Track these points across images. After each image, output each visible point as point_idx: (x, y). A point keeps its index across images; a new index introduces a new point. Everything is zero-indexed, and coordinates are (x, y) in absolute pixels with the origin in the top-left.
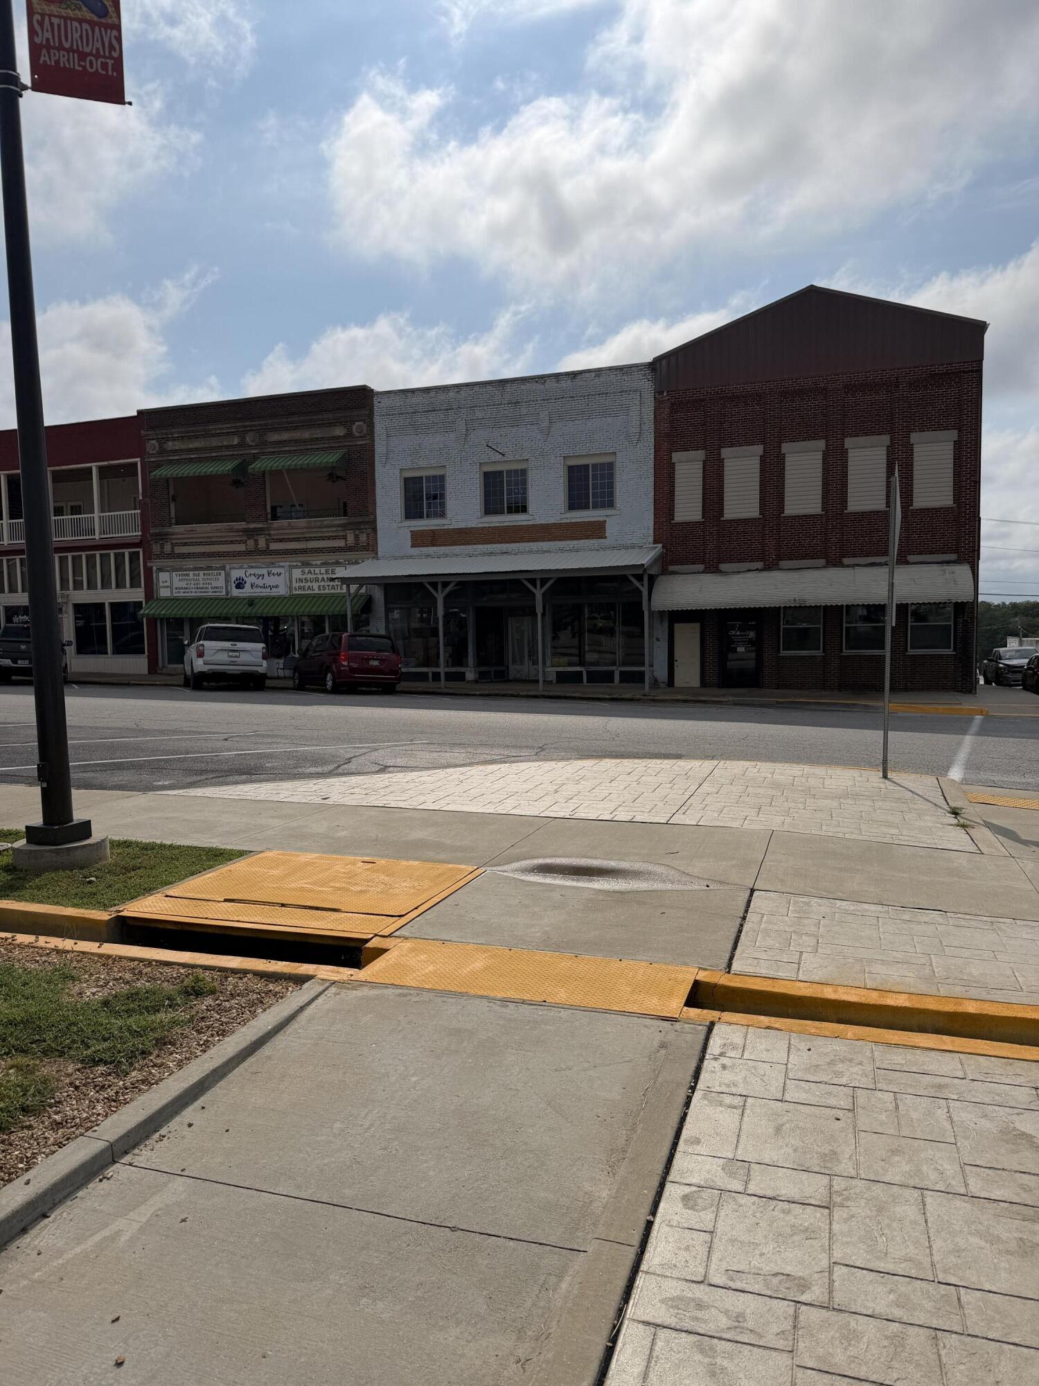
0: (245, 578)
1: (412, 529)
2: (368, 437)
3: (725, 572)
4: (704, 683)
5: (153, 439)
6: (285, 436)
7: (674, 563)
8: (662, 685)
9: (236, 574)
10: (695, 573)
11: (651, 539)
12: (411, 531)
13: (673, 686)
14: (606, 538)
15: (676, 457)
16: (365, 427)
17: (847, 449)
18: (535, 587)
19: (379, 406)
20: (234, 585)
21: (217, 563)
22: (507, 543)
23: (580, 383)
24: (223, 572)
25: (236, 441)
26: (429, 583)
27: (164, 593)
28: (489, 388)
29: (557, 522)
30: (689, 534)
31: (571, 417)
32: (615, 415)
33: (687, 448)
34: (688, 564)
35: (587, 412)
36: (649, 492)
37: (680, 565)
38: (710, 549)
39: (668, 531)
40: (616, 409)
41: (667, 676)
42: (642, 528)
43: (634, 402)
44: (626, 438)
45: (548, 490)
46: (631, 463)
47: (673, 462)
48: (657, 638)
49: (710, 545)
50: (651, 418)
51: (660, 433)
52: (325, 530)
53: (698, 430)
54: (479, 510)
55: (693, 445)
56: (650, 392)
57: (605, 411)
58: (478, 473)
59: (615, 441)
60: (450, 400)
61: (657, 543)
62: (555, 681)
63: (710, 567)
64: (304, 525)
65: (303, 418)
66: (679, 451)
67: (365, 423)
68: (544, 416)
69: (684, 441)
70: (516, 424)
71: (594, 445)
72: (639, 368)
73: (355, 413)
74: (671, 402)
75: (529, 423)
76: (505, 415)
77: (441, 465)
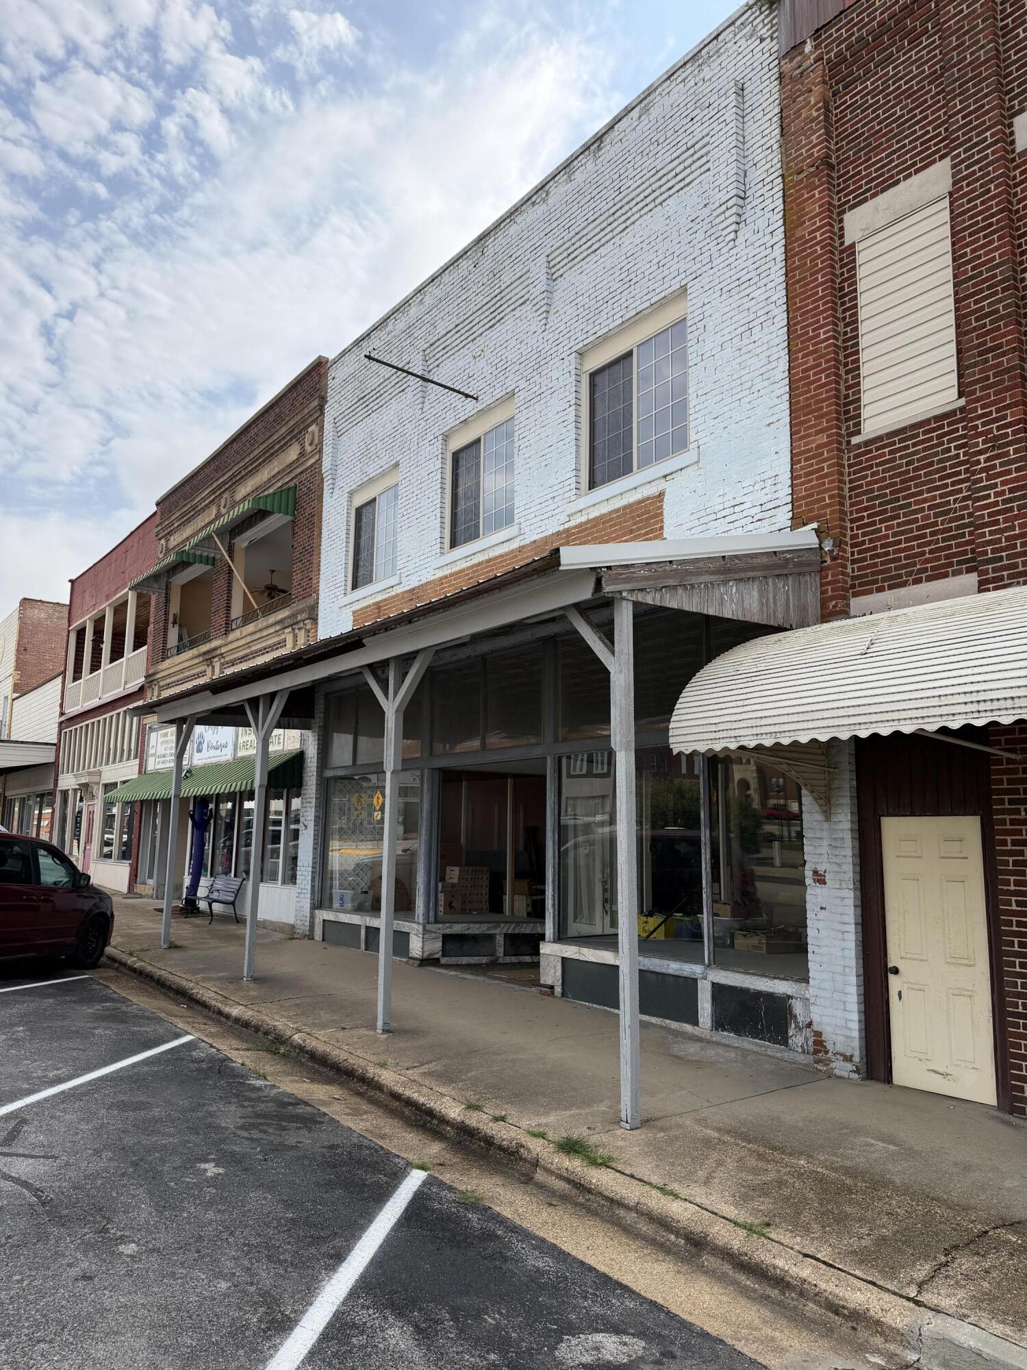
1: (355, 607)
2: (317, 449)
5: (163, 537)
6: (250, 485)
7: (865, 586)
8: (842, 1068)
11: (784, 518)
12: (353, 613)
13: (888, 1078)
15: (857, 221)
16: (316, 431)
19: (335, 382)
23: (610, 153)
25: (214, 513)
27: (149, 765)
29: (561, 528)
30: (916, 469)
31: (589, 243)
32: (682, 184)
33: (892, 177)
34: (918, 581)
35: (619, 213)
36: (774, 365)
37: (891, 587)
38: (996, 504)
39: (842, 474)
40: (681, 167)
41: (856, 1034)
42: (758, 487)
43: (721, 120)
44: (708, 234)
45: (546, 451)
46: (724, 297)
47: (847, 243)
48: (815, 872)
49: (994, 487)
50: (772, 141)
51: (800, 171)
52: (265, 633)
53: (925, 102)
54: (439, 540)
55: (912, 158)
56: (766, 70)
57: (658, 185)
58: (440, 457)
59: (683, 256)
60: (411, 324)
61: (804, 524)
62: (560, 989)
63: (1003, 578)
64: (252, 630)
65: (263, 447)
66: (865, 201)
67: (317, 425)
68: (538, 270)
69: (880, 160)
70: (497, 318)
71: (638, 290)
72: (738, 23)
73: (306, 411)
74: (829, 59)
75: (517, 303)
76: (478, 306)
77: (394, 461)
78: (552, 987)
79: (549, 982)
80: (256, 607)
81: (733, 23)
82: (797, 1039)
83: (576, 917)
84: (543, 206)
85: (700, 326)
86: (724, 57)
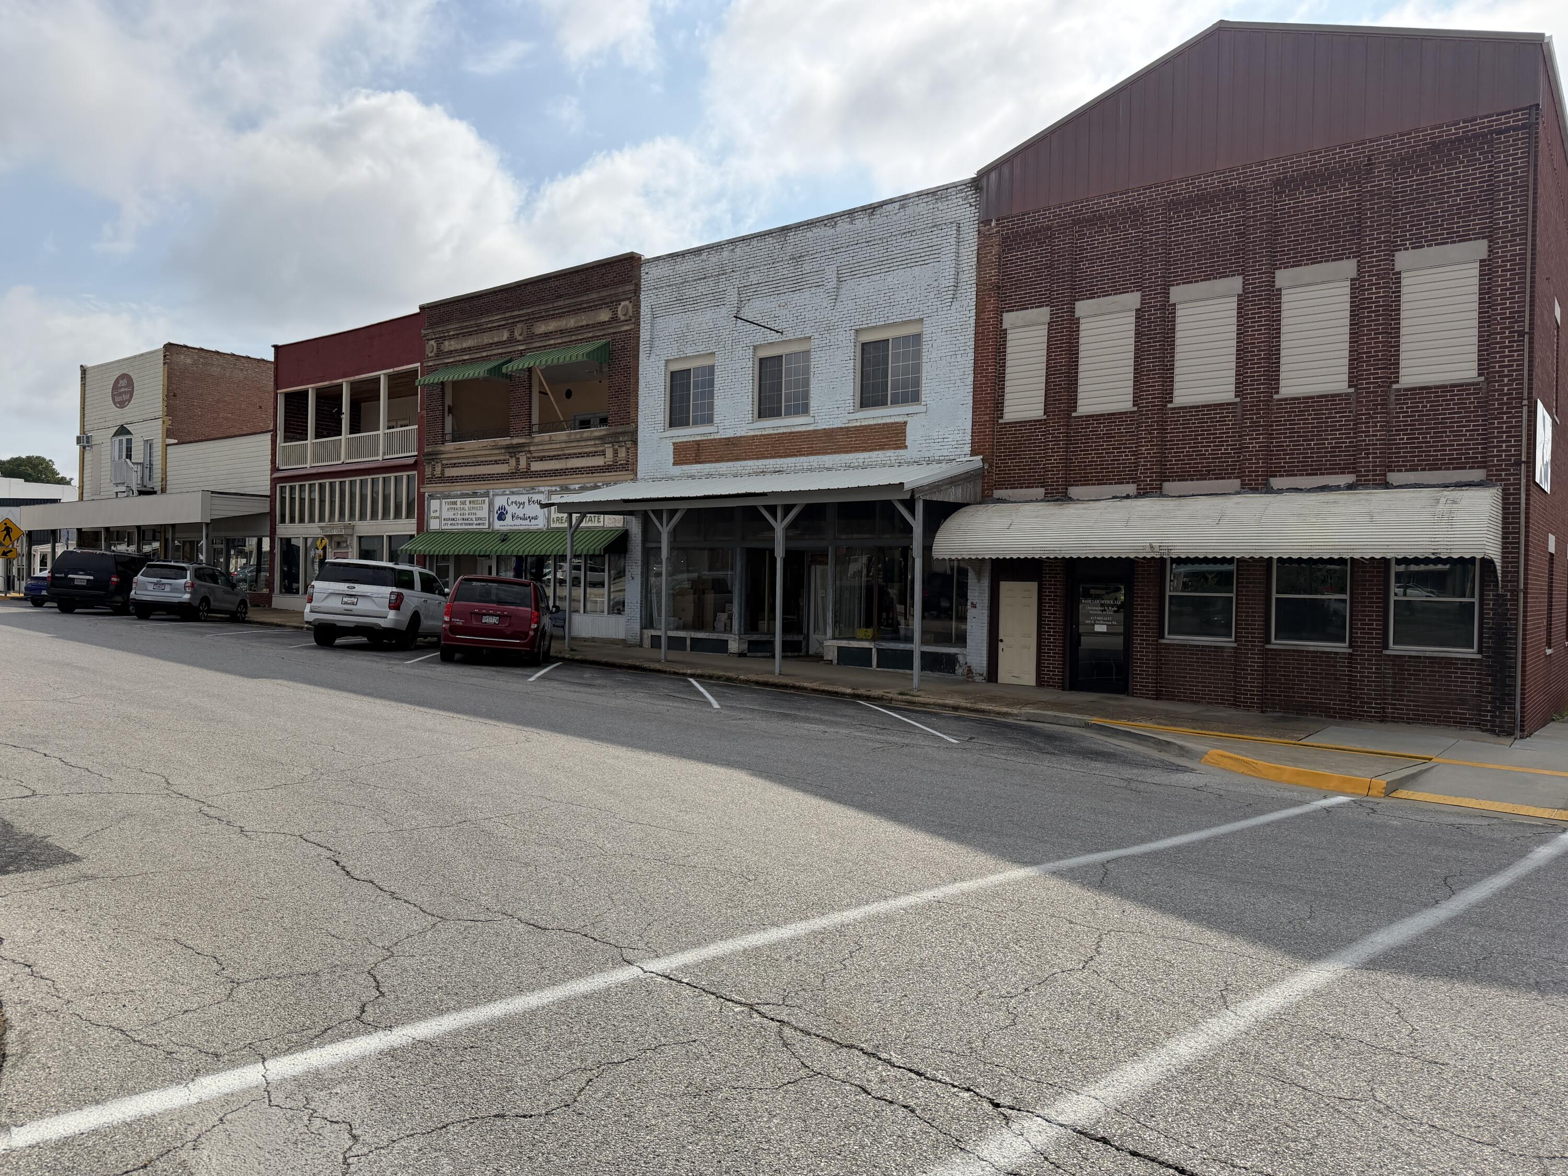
0: (507, 507)
1: (674, 441)
2: (633, 320)
3: (1078, 500)
4: (1042, 680)
5: (432, 339)
6: (552, 326)
7: (1001, 485)
8: (978, 679)
9: (500, 501)
10: (1032, 501)
11: (967, 449)
12: (674, 444)
13: (996, 681)
14: (906, 447)
15: (1009, 319)
16: (630, 306)
17: (1280, 290)
18: (775, 519)
19: (648, 276)
20: (496, 516)
21: (481, 488)
22: (781, 457)
23: (880, 221)
24: (487, 499)
25: (505, 336)
27: (434, 525)
28: (769, 239)
29: (843, 426)
30: (1024, 440)
31: (865, 271)
32: (923, 263)
33: (1025, 305)
34: (1022, 488)
35: (886, 262)
36: (966, 376)
37: (1011, 488)
38: (1054, 463)
39: (993, 435)
40: (924, 254)
41: (985, 665)
42: (955, 432)
43: (948, 241)
44: (936, 296)
45: (834, 380)
46: (943, 333)
47: (1003, 328)
48: (972, 603)
49: (1054, 456)
50: (973, 263)
51: (985, 285)
52: (583, 443)
53: (1042, 276)
54: (751, 412)
55: (1035, 299)
56: (972, 223)
57: (910, 257)
58: (751, 359)
59: (922, 302)
60: (724, 262)
61: (976, 455)
62: (836, 661)
63: (1053, 493)
64: (565, 438)
65: (569, 301)
66: (1013, 311)
67: (630, 302)
68: (831, 273)
69: (1021, 294)
70: (798, 288)
71: (895, 310)
72: (959, 188)
73: (621, 290)
74: (1002, 234)
75: (813, 285)
76: (784, 277)
77: (711, 351)
78: (831, 661)
79: (830, 659)
80: (562, 419)
81: (956, 187)
82: (959, 671)
83: (815, 632)
84: (833, 230)
85: (929, 342)
86: (950, 202)
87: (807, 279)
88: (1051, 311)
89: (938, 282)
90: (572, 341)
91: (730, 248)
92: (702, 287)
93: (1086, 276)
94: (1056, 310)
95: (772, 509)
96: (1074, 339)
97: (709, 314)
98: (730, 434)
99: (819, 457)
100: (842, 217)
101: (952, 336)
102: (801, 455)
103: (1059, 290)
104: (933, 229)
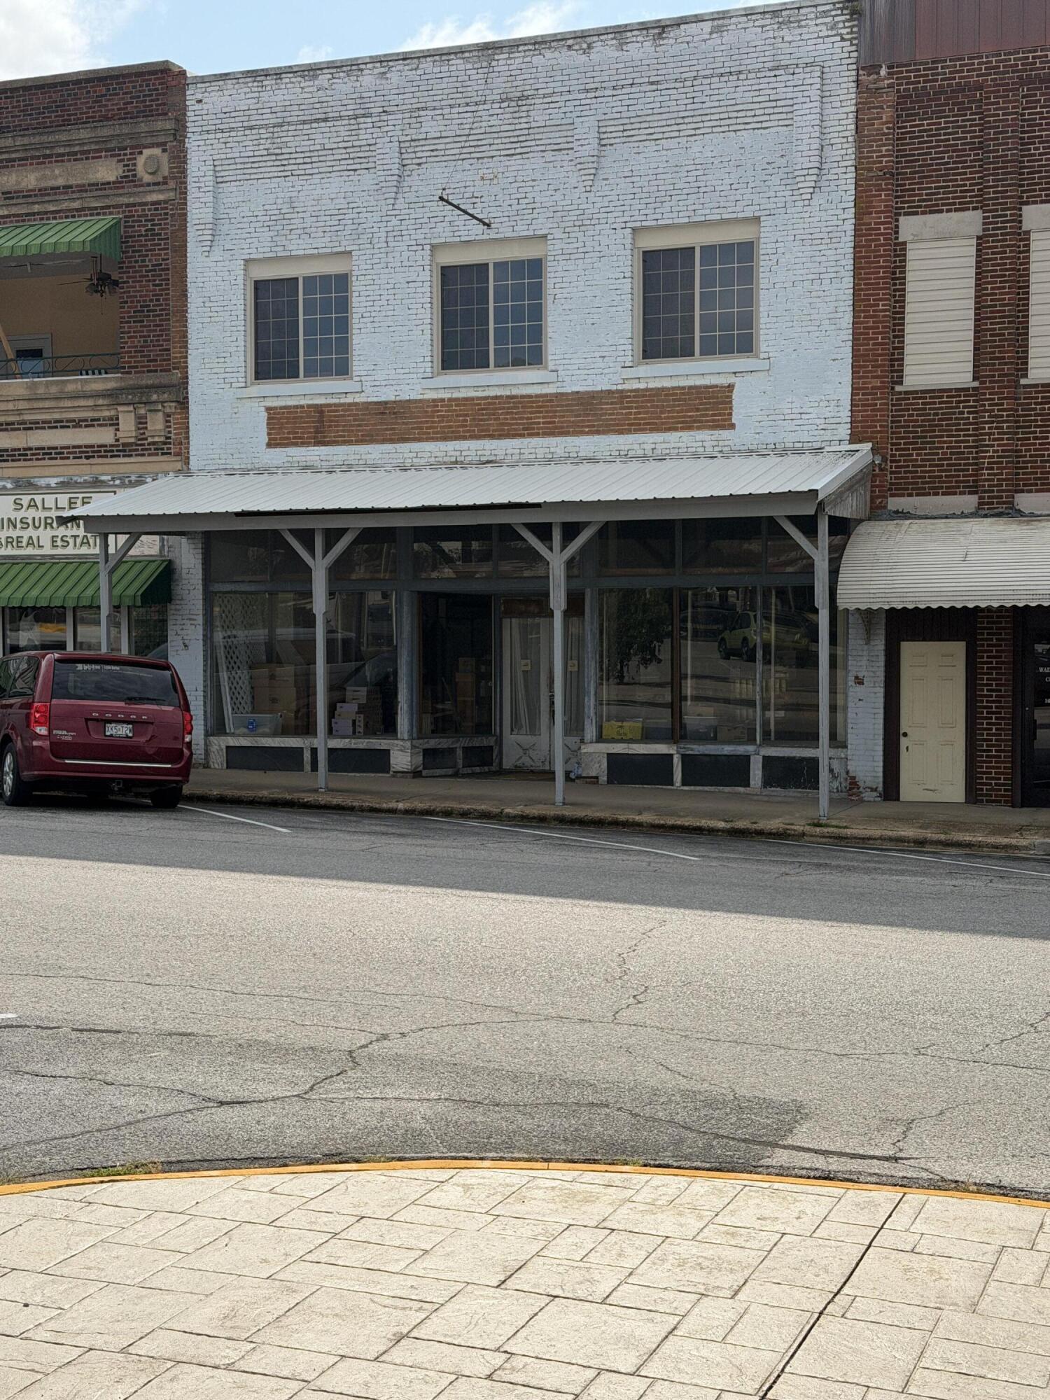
1: (269, 403)
2: (172, 184)
3: (1032, 515)
4: (974, 792)
7: (901, 490)
8: (868, 796)
10: (953, 516)
11: (844, 431)
12: (268, 409)
13: (898, 799)
14: (732, 426)
15: (909, 226)
16: (165, 158)
18: (549, 545)
19: (200, 108)
22: (492, 437)
23: (675, 50)
26: (293, 532)
28: (457, 62)
29: (614, 388)
30: (940, 420)
31: (652, 131)
32: (759, 125)
33: (937, 205)
34: (936, 494)
35: (690, 120)
36: (840, 315)
37: (918, 495)
38: (992, 457)
39: (888, 410)
40: (761, 112)
41: (880, 774)
42: (821, 404)
43: (806, 94)
44: (783, 182)
45: (593, 311)
46: (797, 243)
47: (901, 240)
48: (857, 678)
49: (993, 446)
50: (848, 133)
51: (870, 170)
52: (68, 403)
53: (966, 161)
54: (429, 359)
55: (953, 198)
56: (845, 67)
57: (735, 114)
58: (427, 268)
59: (758, 190)
60: (365, 95)
61: (860, 441)
62: (605, 779)
63: (993, 503)
64: (22, 392)
65: (26, 141)
66: (916, 213)
67: (164, 151)
68: (586, 129)
69: (930, 188)
70: (518, 151)
71: (707, 200)
72: (820, 9)
73: (143, 127)
74: (898, 91)
75: (549, 147)
76: (494, 129)
77: (342, 249)
78: (597, 778)
79: (594, 775)
81: (816, 6)
82: (834, 784)
83: (512, 730)
84: (584, 58)
85: (772, 257)
86: (804, 30)
87: (538, 136)
88: (985, 218)
89: (785, 158)
90: (34, 214)
91: (376, 71)
92: (322, 136)
93: (1039, 166)
94: (994, 217)
95: (543, 531)
96: (1021, 264)
97: (335, 184)
98: (387, 395)
99: (569, 439)
100: (602, 37)
101: (815, 248)
102: (531, 435)
103: (997, 186)
104: (777, 73)
